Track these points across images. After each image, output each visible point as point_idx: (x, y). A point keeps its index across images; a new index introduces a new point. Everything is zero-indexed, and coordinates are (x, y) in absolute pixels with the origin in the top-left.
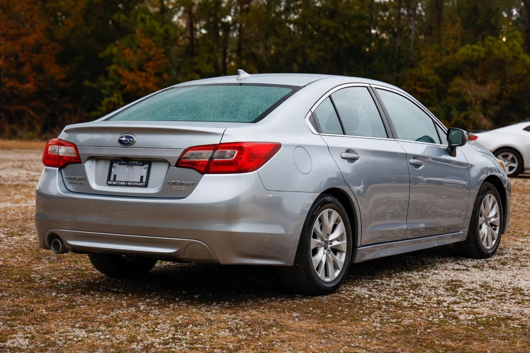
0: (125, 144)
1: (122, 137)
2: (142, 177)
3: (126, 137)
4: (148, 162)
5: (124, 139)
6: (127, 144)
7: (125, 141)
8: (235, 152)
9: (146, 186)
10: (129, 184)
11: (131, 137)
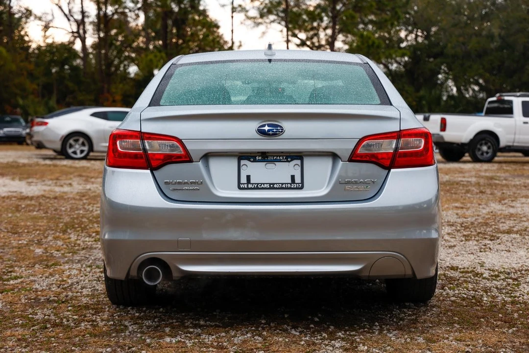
0: (269, 135)
1: (264, 126)
2: (293, 177)
3: (269, 125)
4: (297, 156)
5: (266, 128)
6: (273, 134)
7: (269, 130)
9: (302, 188)
10: (275, 186)
11: (278, 126)
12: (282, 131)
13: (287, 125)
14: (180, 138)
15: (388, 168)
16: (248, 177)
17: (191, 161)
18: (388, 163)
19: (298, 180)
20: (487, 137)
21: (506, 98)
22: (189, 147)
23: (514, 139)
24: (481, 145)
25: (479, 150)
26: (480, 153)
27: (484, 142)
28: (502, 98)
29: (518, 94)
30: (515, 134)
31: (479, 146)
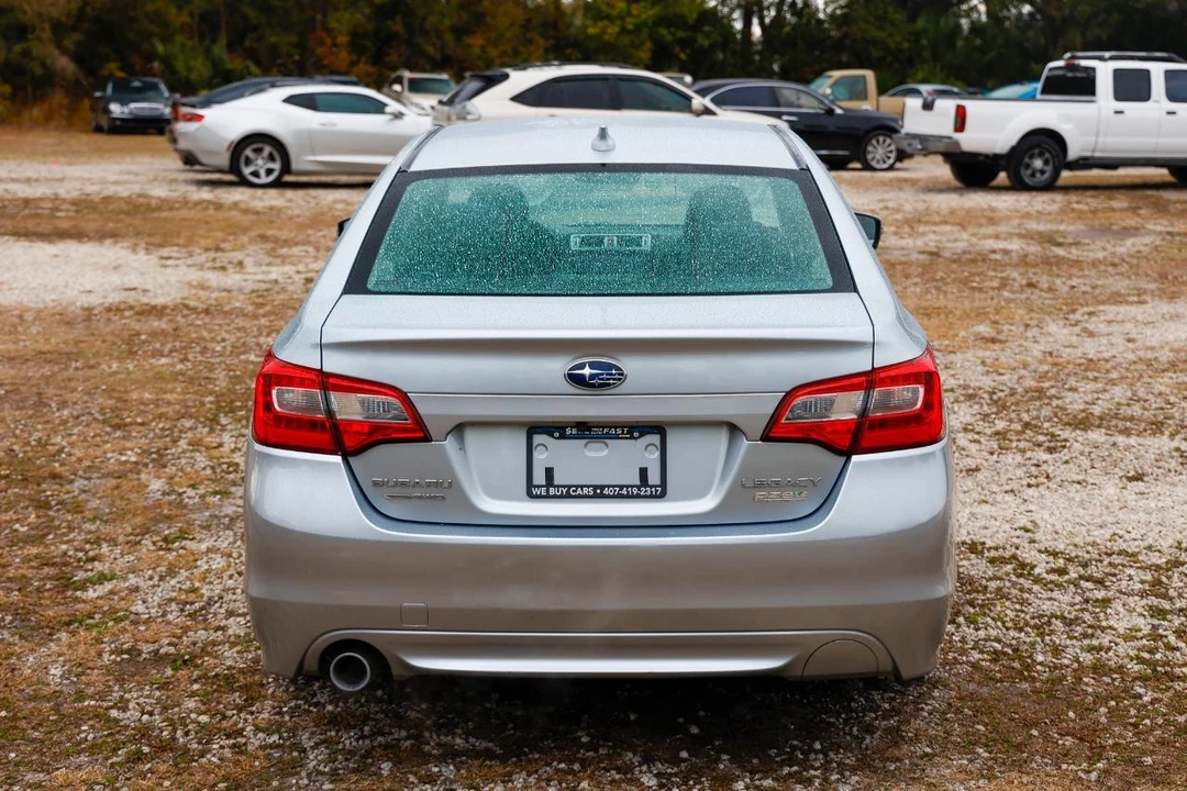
0: (593, 386)
1: (582, 366)
2: (643, 472)
3: (592, 366)
4: (658, 428)
5: (587, 371)
6: (601, 386)
7: (592, 377)
8: (916, 392)
9: (661, 493)
10: (606, 492)
11: (611, 367)
12: (622, 376)
13: (631, 365)
14: (405, 390)
15: (847, 454)
16: (549, 472)
17: (427, 439)
18: (846, 443)
19: (654, 478)
20: (1045, 141)
21: (1084, 63)
22: (423, 409)
23: (1096, 143)
24: (1032, 157)
25: (1028, 166)
26: (1029, 172)
27: (1036, 151)
28: (1077, 62)
29: (1107, 54)
30: (1097, 135)
31: (1026, 160)
